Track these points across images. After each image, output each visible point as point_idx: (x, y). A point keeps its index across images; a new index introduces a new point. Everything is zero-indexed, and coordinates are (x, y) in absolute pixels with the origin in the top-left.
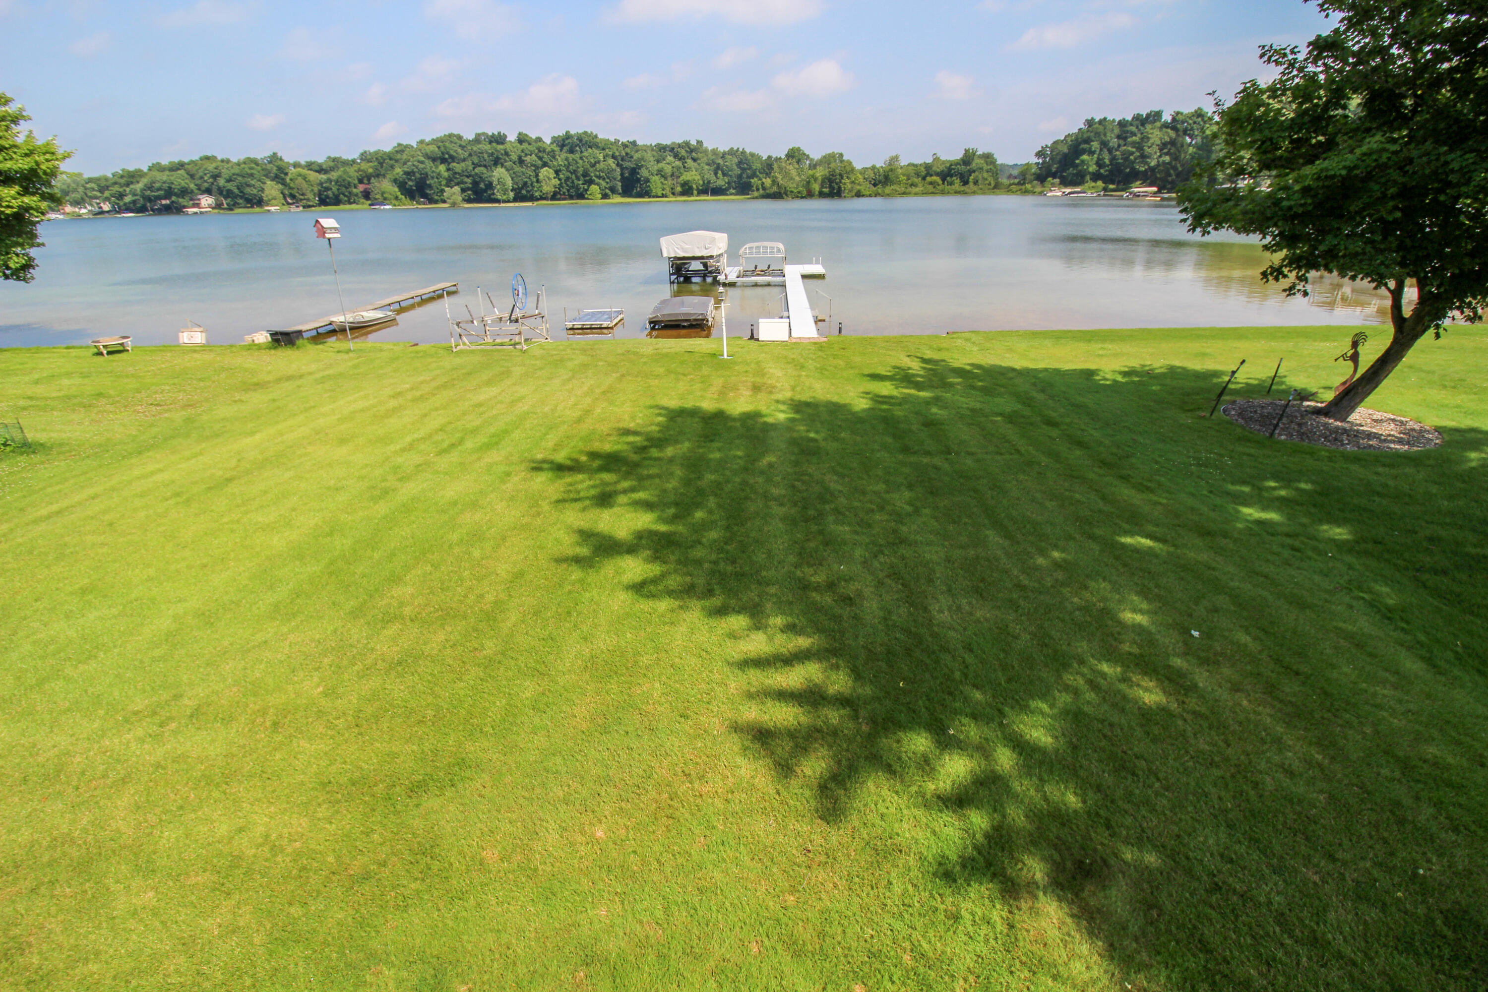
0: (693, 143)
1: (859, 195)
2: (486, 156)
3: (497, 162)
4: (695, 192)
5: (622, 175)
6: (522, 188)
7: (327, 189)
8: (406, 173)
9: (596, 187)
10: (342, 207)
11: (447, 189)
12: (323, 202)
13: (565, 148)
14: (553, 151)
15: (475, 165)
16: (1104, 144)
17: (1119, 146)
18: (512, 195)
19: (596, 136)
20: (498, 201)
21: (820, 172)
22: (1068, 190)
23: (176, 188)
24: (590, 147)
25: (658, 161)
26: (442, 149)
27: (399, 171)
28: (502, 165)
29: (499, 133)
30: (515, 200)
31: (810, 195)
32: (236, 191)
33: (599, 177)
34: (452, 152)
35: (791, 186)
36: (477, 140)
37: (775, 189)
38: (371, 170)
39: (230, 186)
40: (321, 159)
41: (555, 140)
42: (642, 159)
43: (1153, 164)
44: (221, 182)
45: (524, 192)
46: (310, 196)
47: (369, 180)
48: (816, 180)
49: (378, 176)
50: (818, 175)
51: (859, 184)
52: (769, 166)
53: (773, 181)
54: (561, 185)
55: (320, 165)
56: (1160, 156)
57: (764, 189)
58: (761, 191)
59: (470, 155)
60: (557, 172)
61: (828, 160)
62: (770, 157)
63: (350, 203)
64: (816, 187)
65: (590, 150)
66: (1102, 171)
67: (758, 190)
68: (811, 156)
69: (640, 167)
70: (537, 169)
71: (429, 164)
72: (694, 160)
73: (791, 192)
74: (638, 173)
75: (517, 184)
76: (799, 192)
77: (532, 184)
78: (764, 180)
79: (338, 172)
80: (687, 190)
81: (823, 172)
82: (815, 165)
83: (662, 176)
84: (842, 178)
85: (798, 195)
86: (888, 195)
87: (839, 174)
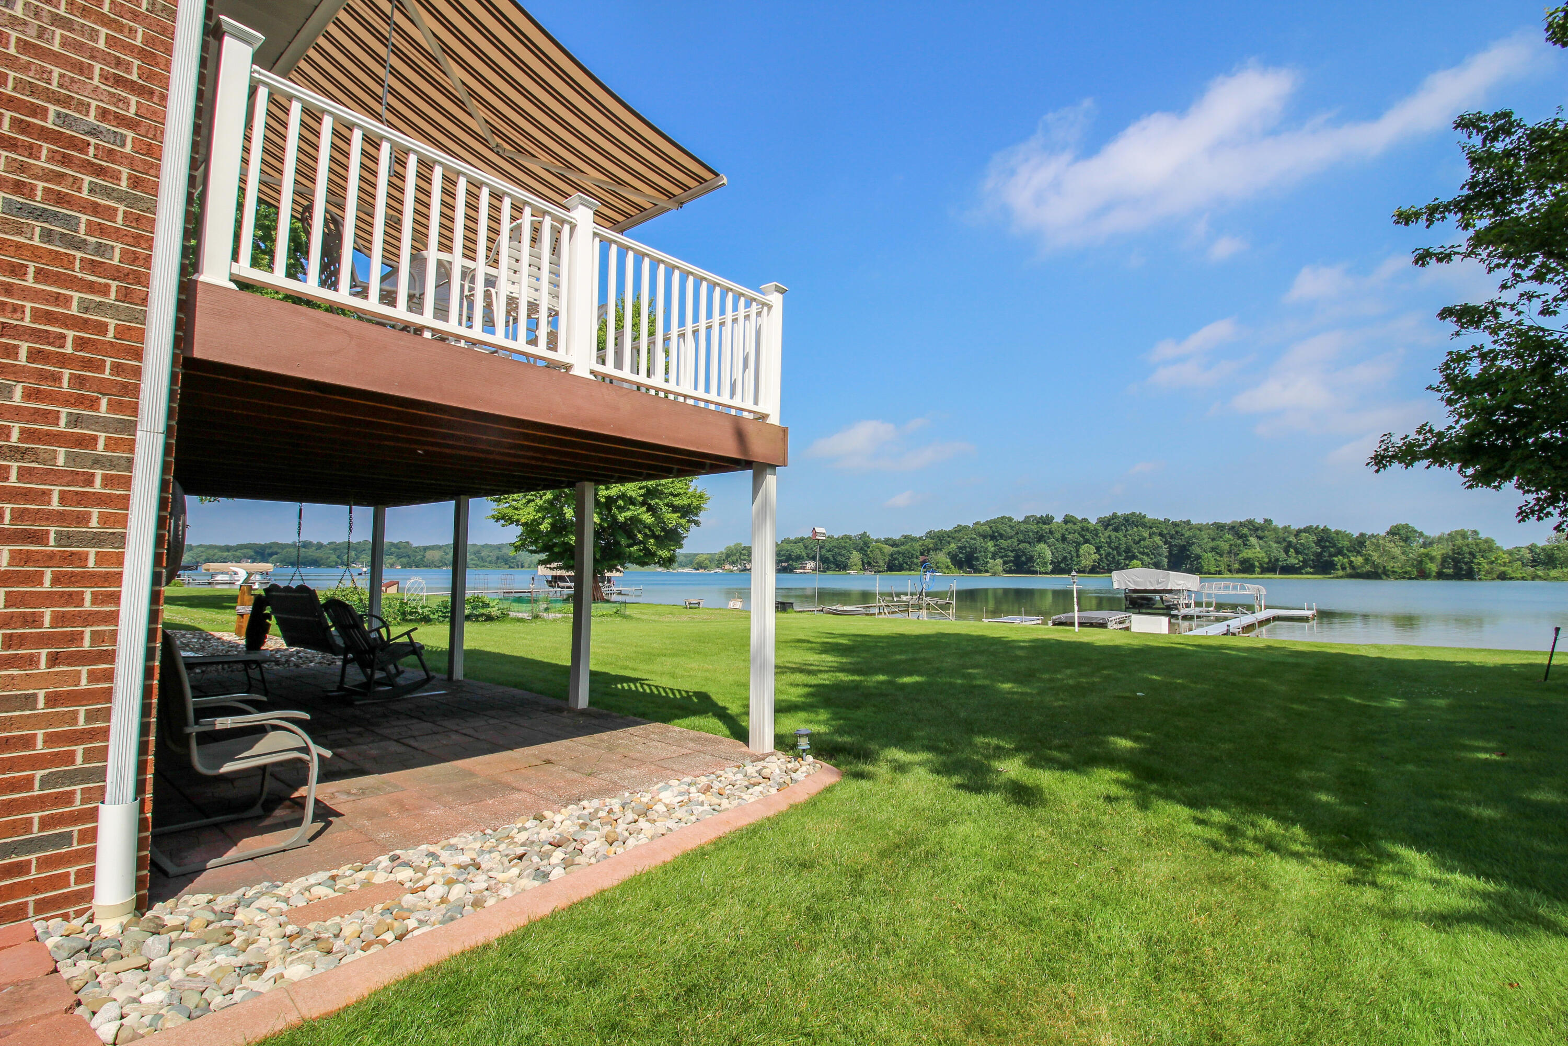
0: (1260, 521)
1: (1503, 577)
3: (1041, 539)
4: (1257, 570)
5: (1170, 552)
6: (1061, 562)
7: (895, 559)
8: (959, 548)
9: (1139, 561)
10: (903, 572)
11: (990, 561)
12: (891, 568)
13: (1110, 528)
14: (1096, 529)
18: (1050, 567)
19: (1144, 517)
20: (1035, 572)
21: (1437, 551)
24: (1136, 526)
25: (1213, 540)
26: (994, 528)
27: (953, 546)
28: (1045, 542)
29: (1047, 516)
30: (1053, 572)
31: (1423, 575)
32: (831, 558)
33: (1143, 553)
34: (1001, 531)
35: (1390, 565)
36: (1027, 520)
37: (1368, 568)
38: (931, 546)
39: (829, 555)
40: (897, 536)
41: (1100, 521)
42: (1194, 536)
44: (824, 552)
45: (1063, 565)
47: (928, 552)
48: (1432, 559)
49: (936, 549)
50: (1434, 554)
51: (1505, 564)
52: (1359, 543)
53: (1367, 560)
54: (1101, 560)
55: (894, 541)
57: (1353, 568)
58: (1349, 570)
59: (1017, 533)
60: (1098, 549)
61: (1451, 537)
62: (1362, 535)
63: (910, 570)
64: (1433, 567)
65: (1135, 529)
67: (1344, 568)
68: (1426, 533)
69: (1191, 545)
70: (1078, 545)
71: (979, 540)
72: (1260, 538)
73: (1394, 572)
74: (1188, 550)
75: (1056, 558)
76: (1406, 573)
77: (1071, 559)
78: (1353, 559)
79: (907, 547)
80: (1247, 567)
81: (1443, 551)
82: (1431, 544)
83: (1218, 553)
84: (1474, 557)
85: (1405, 576)
86: (1555, 578)
87: (1470, 553)
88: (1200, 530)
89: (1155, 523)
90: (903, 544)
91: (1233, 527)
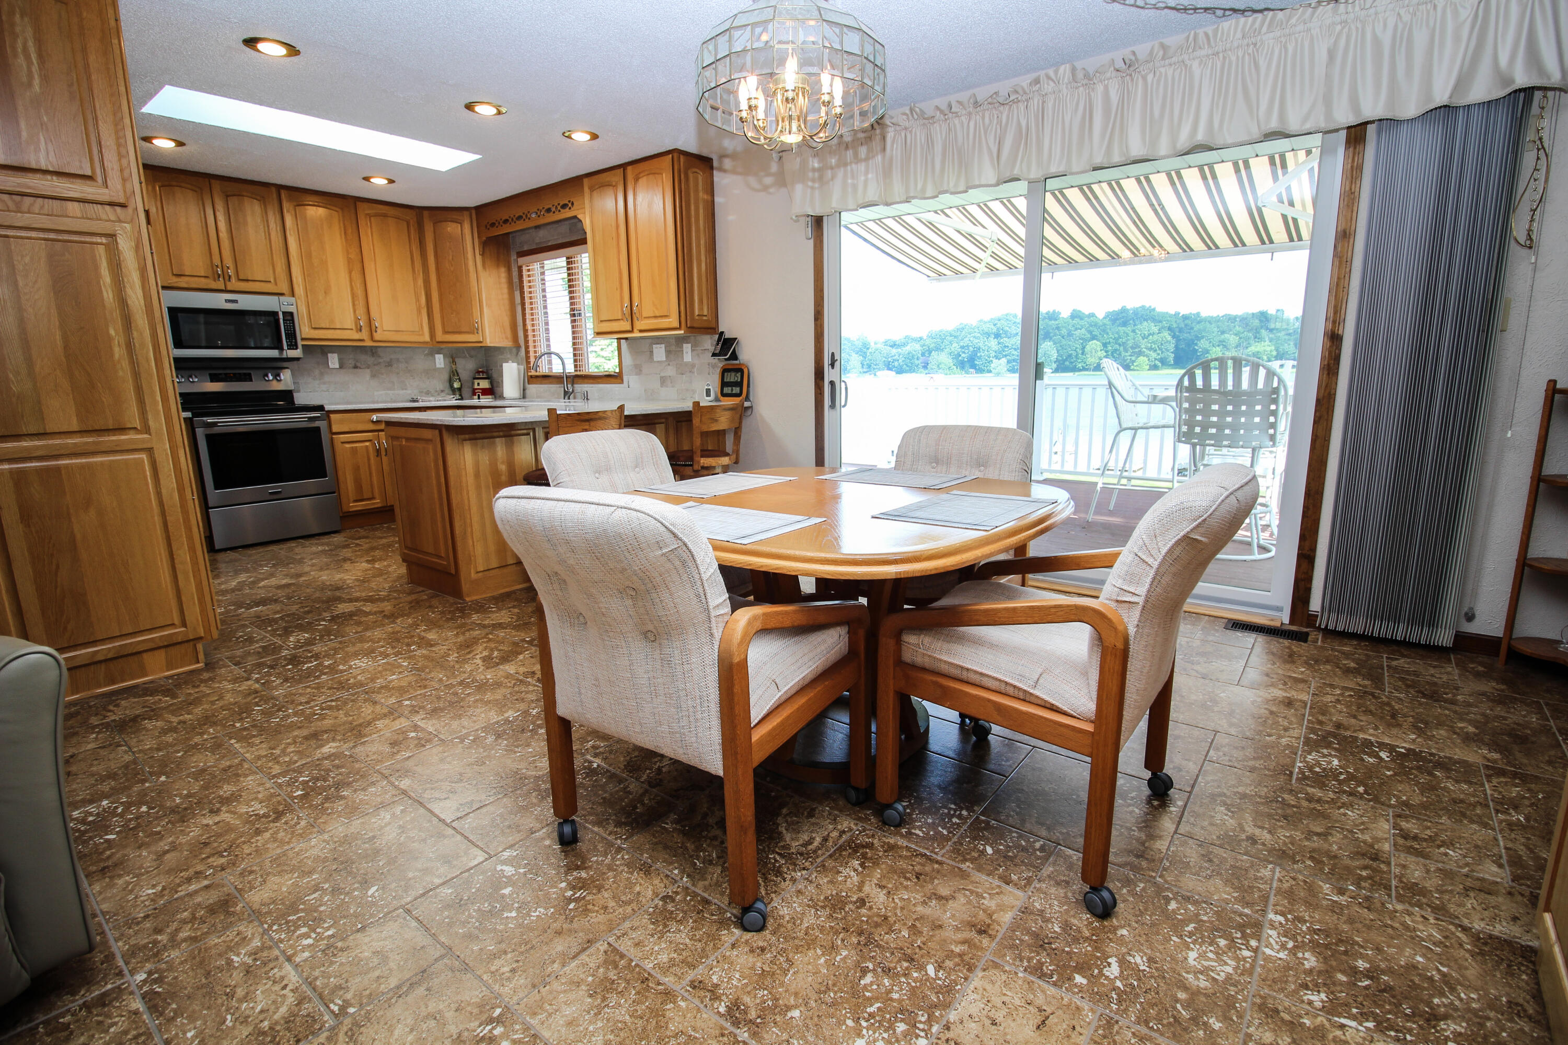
0: (1271, 311)
3: (1046, 336)
5: (1176, 347)
6: (1066, 360)
7: (895, 361)
8: (962, 347)
9: (1146, 359)
11: (994, 360)
12: (891, 369)
13: (1119, 322)
14: (1105, 325)
18: (1054, 366)
19: (1154, 310)
24: (1146, 320)
25: (1223, 332)
26: (998, 326)
27: (955, 347)
28: (1051, 338)
29: (1054, 311)
30: (1057, 371)
33: (1151, 349)
34: (1006, 329)
38: (933, 345)
40: (897, 337)
41: (1109, 315)
42: (1204, 330)
45: (1067, 363)
47: (930, 353)
49: (938, 349)
54: (1106, 356)
55: (894, 342)
60: (1105, 345)
65: (1145, 323)
69: (1199, 339)
70: (1085, 341)
71: (983, 339)
74: (1196, 344)
77: (1076, 356)
79: (907, 348)
83: (1225, 346)
88: (1210, 323)
89: (1165, 317)
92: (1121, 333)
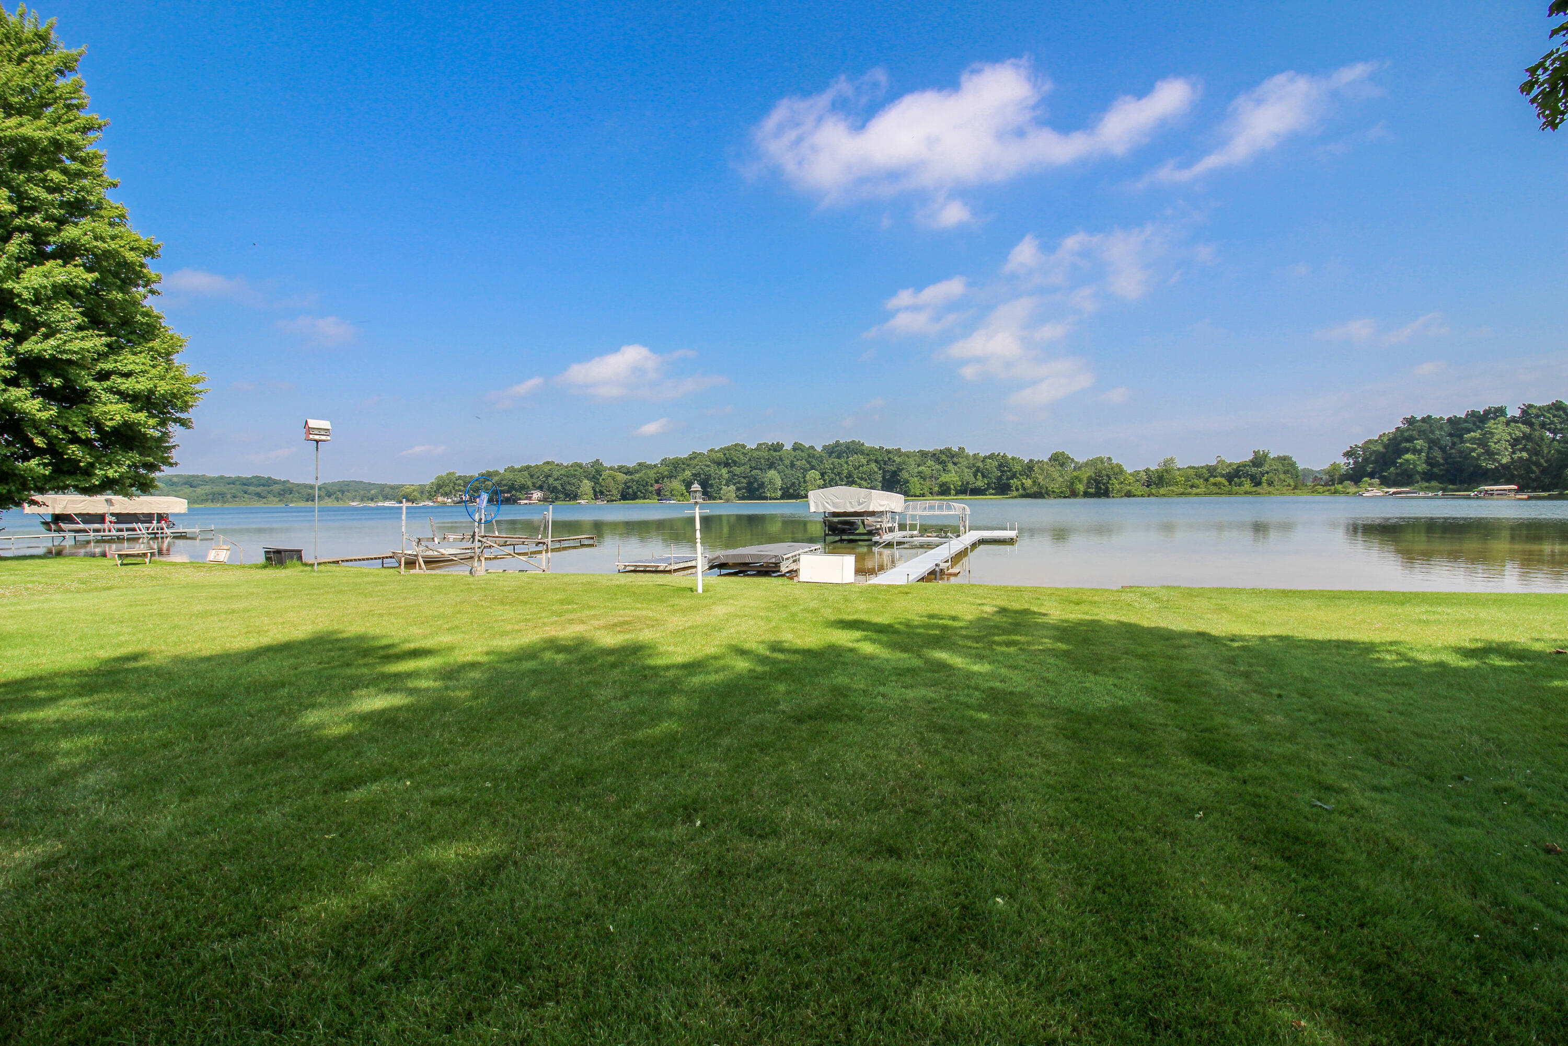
0: (955, 448)
1: (1129, 495)
2: (762, 461)
3: (771, 466)
4: (953, 492)
5: (884, 477)
6: (791, 488)
7: (629, 487)
8: (694, 475)
10: (637, 501)
11: (724, 488)
12: (624, 497)
13: (834, 455)
14: (821, 456)
15: (752, 468)
16: (1433, 443)
17: (1454, 444)
18: (779, 493)
19: (863, 444)
20: (766, 498)
21: (1084, 474)
22: (1392, 490)
23: (517, 484)
24: (856, 453)
25: (919, 466)
26: (727, 455)
27: (688, 473)
28: (775, 469)
29: (778, 443)
30: (782, 498)
31: (1074, 494)
32: (560, 487)
33: (861, 479)
34: (735, 458)
35: (1053, 486)
36: (758, 449)
37: (1035, 489)
38: (666, 473)
39: (557, 484)
40: (630, 464)
41: (825, 448)
42: (904, 463)
43: (1504, 461)
44: (551, 480)
45: (791, 491)
46: (615, 492)
47: (663, 479)
48: (1081, 481)
49: (670, 477)
50: (1082, 476)
51: (1130, 485)
52: (1029, 468)
53: (1034, 482)
55: (628, 468)
56: (1514, 453)
57: (1024, 489)
58: (1021, 491)
59: (750, 460)
60: (823, 475)
61: (1092, 463)
62: (1031, 461)
63: (644, 498)
64: (1081, 488)
65: (855, 456)
66: (1435, 470)
67: (1017, 490)
68: (1076, 460)
70: (806, 470)
71: (713, 467)
72: (955, 464)
73: (1053, 492)
75: (786, 484)
76: (1062, 492)
77: (800, 484)
78: (1024, 481)
79: (641, 475)
80: (944, 490)
81: (1089, 474)
82: (1080, 468)
83: (922, 478)
84: (1110, 479)
85: (1061, 495)
86: (1164, 495)
87: (1108, 476)
88: (908, 457)
89: (872, 451)
90: (637, 471)
91: (935, 454)
92: (836, 464)
